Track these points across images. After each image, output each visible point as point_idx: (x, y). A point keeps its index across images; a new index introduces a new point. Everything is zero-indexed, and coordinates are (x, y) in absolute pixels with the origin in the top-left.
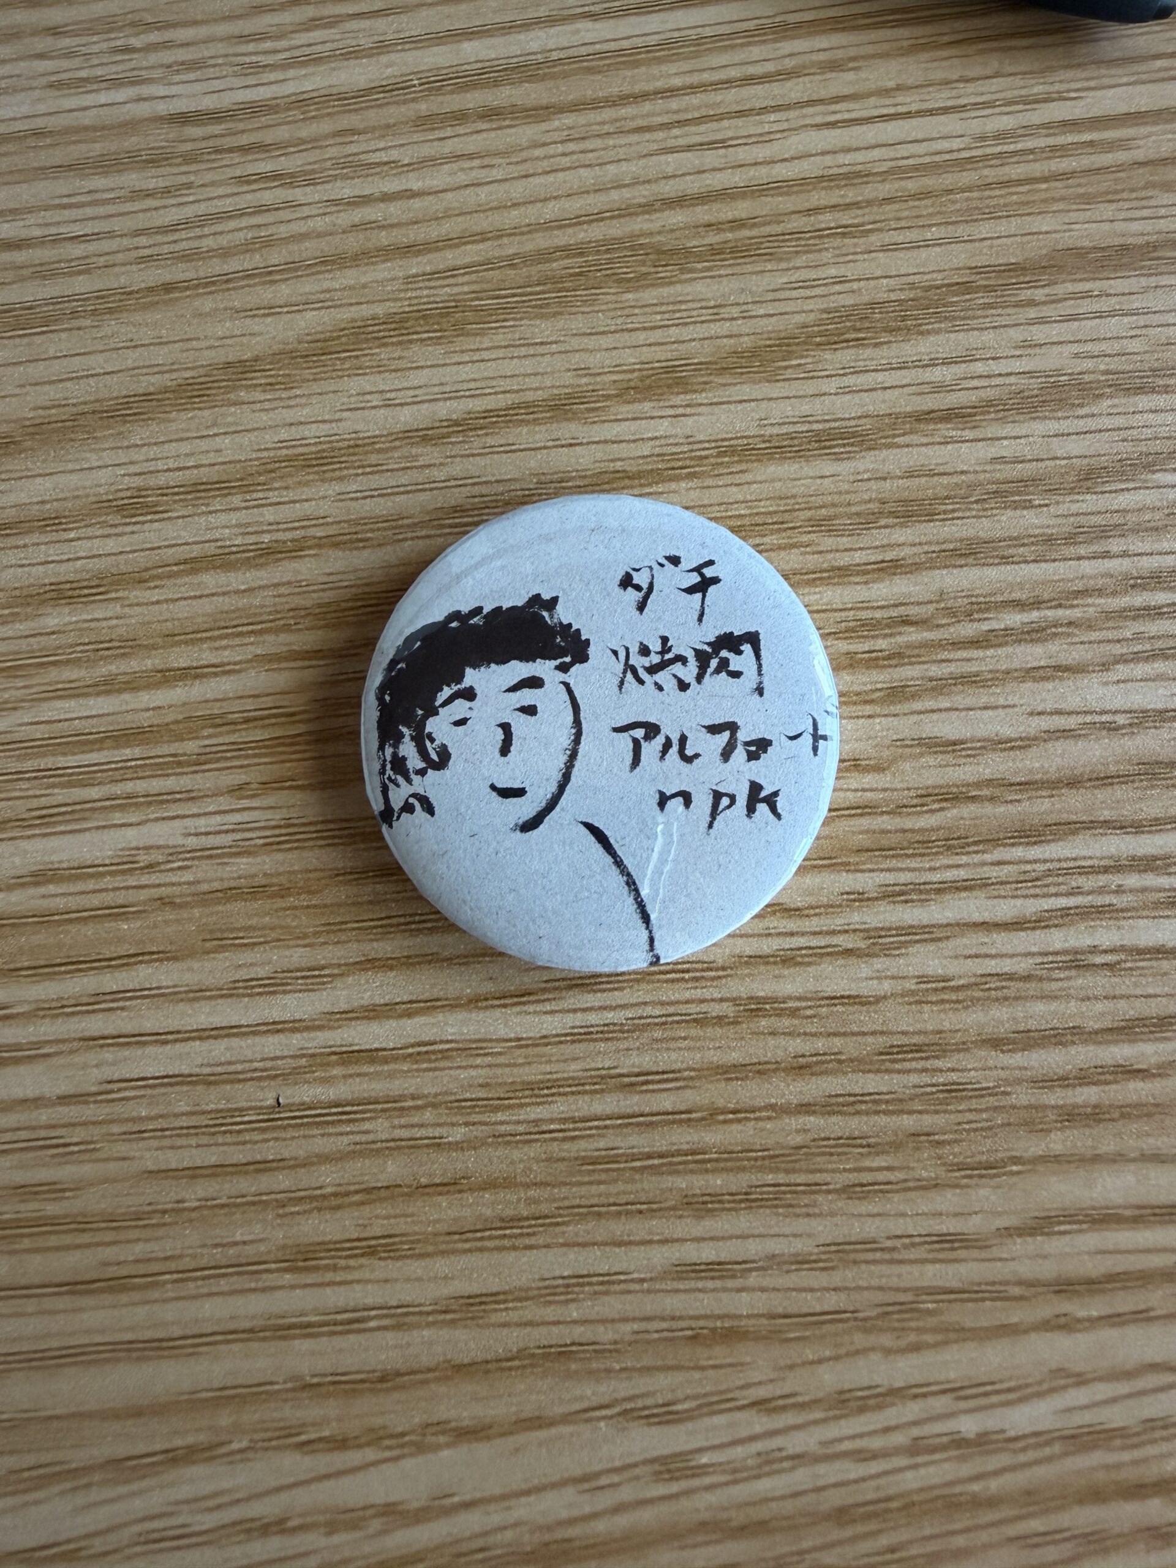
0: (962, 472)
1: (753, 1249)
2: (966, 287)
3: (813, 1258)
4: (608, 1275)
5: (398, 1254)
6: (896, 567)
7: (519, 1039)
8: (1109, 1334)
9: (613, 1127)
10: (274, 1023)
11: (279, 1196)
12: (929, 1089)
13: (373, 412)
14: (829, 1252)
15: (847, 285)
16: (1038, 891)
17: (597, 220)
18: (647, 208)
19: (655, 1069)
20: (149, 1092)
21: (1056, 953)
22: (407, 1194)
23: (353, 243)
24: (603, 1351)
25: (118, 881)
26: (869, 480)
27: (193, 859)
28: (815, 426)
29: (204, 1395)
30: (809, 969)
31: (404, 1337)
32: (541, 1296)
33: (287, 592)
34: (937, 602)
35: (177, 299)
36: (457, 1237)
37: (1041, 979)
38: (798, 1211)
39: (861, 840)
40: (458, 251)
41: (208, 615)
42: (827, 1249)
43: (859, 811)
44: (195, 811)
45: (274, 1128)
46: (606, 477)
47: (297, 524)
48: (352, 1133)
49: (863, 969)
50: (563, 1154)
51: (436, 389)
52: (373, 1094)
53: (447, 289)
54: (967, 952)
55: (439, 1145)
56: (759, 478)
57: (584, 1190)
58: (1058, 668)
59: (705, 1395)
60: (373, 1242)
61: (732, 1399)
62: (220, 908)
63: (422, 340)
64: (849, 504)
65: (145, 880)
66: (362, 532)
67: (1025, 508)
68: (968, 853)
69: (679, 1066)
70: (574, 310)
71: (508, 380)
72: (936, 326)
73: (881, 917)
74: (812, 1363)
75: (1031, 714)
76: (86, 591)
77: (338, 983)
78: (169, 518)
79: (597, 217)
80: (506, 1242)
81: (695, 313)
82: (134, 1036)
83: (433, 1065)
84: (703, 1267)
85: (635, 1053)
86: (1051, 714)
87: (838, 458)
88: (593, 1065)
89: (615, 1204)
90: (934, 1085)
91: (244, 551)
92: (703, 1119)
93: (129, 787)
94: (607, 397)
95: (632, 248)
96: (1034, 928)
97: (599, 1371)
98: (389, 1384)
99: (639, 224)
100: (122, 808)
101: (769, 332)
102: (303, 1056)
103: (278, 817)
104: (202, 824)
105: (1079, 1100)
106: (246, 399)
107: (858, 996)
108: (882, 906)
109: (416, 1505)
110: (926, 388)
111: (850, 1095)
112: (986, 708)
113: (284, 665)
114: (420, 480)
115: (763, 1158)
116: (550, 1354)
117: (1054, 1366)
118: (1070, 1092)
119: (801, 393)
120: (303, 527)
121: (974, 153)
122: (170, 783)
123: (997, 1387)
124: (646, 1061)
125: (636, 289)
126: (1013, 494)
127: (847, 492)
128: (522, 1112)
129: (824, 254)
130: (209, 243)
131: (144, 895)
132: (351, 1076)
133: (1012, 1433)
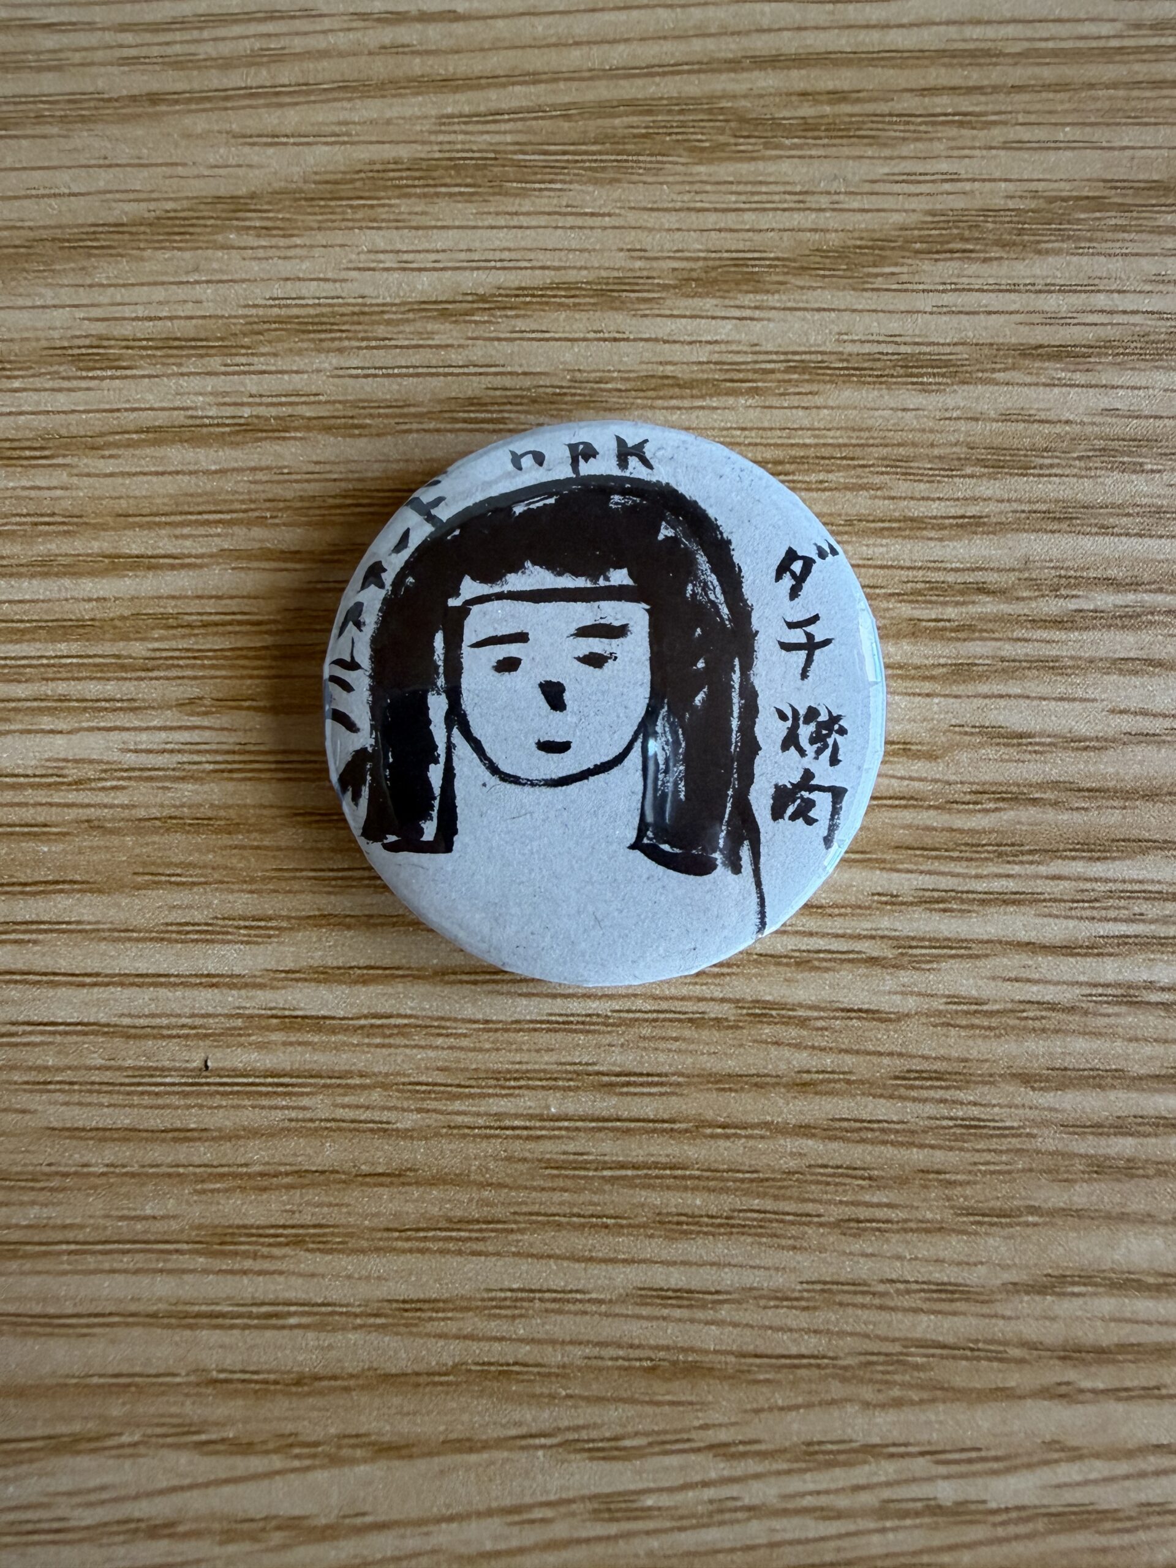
0: (1067, 422)
1: (728, 1278)
2: (1097, 203)
3: (797, 1295)
4: (563, 1292)
5: (329, 1246)
6: (978, 525)
7: (487, 1022)
8: (1116, 1409)
9: (586, 1129)
10: (208, 975)
11: (198, 1170)
12: (945, 1123)
13: (385, 274)
14: (814, 1291)
15: (959, 185)
16: (1095, 913)
17: (673, 73)
18: (734, 65)
19: (638, 1070)
20: (58, 1039)
21: (1107, 985)
22: (344, 1182)
23: (380, 68)
24: (549, 1375)
25: (41, 796)
26: (958, 418)
27: (130, 778)
28: (903, 349)
29: (95, 1380)
30: (826, 975)
31: (327, 1339)
32: (486, 1308)
33: (265, 478)
34: (1020, 571)
35: (165, 114)
36: (396, 1234)
37: (1086, 1013)
38: (783, 1242)
39: (901, 835)
40: (503, 92)
41: (170, 496)
42: (810, 1287)
43: (903, 802)
44: (137, 723)
45: (198, 1094)
46: (653, 383)
47: (283, 399)
48: (287, 1108)
49: (889, 981)
50: (527, 1155)
51: (463, 256)
52: (315, 1067)
53: (487, 137)
54: (1005, 974)
55: (385, 1130)
56: (831, 403)
57: (544, 1196)
58: (1149, 662)
59: (658, 1433)
60: (301, 1231)
61: (688, 1440)
62: (156, 838)
63: (451, 195)
64: (932, 445)
65: (72, 797)
66: (360, 416)
67: (1134, 472)
68: (1022, 863)
69: (666, 1069)
70: (635, 178)
71: (548, 254)
72: (1056, 245)
73: (915, 925)
74: (782, 1409)
75: (1112, 711)
76: (28, 453)
77: (286, 938)
78: (133, 377)
79: (673, 69)
80: (451, 1246)
81: (776, 198)
82: (45, 974)
83: (387, 1041)
84: (670, 1294)
85: (617, 1050)
86: (1135, 713)
87: (924, 388)
88: (569, 1059)
89: (579, 1216)
90: (951, 1119)
91: (218, 425)
92: (686, 1131)
93: (62, 688)
94: (665, 287)
95: (710, 111)
96: (1086, 955)
97: (541, 1395)
98: (306, 1388)
99: (722, 83)
100: (51, 711)
101: (862, 231)
102: (239, 1016)
103: (231, 740)
104: (145, 739)
105: (1112, 1152)
106: (237, 244)
107: (878, 1011)
108: (918, 913)
109: (323, 1521)
110: (1036, 318)
111: (855, 1121)
112: (1061, 699)
113: (255, 564)
114: (434, 362)
115: (752, 1181)
116: (489, 1372)
117: (1048, 1438)
118: (1103, 1141)
119: (891, 308)
120: (291, 404)
121: (1126, 43)
122: (110, 688)
123: (983, 1454)
124: (629, 1060)
125: (711, 161)
126: (1123, 453)
127: (931, 431)
128: (484, 1102)
129: (936, 144)
130: (209, 49)
131: (71, 814)
132: (291, 1044)
133: (993, 1505)
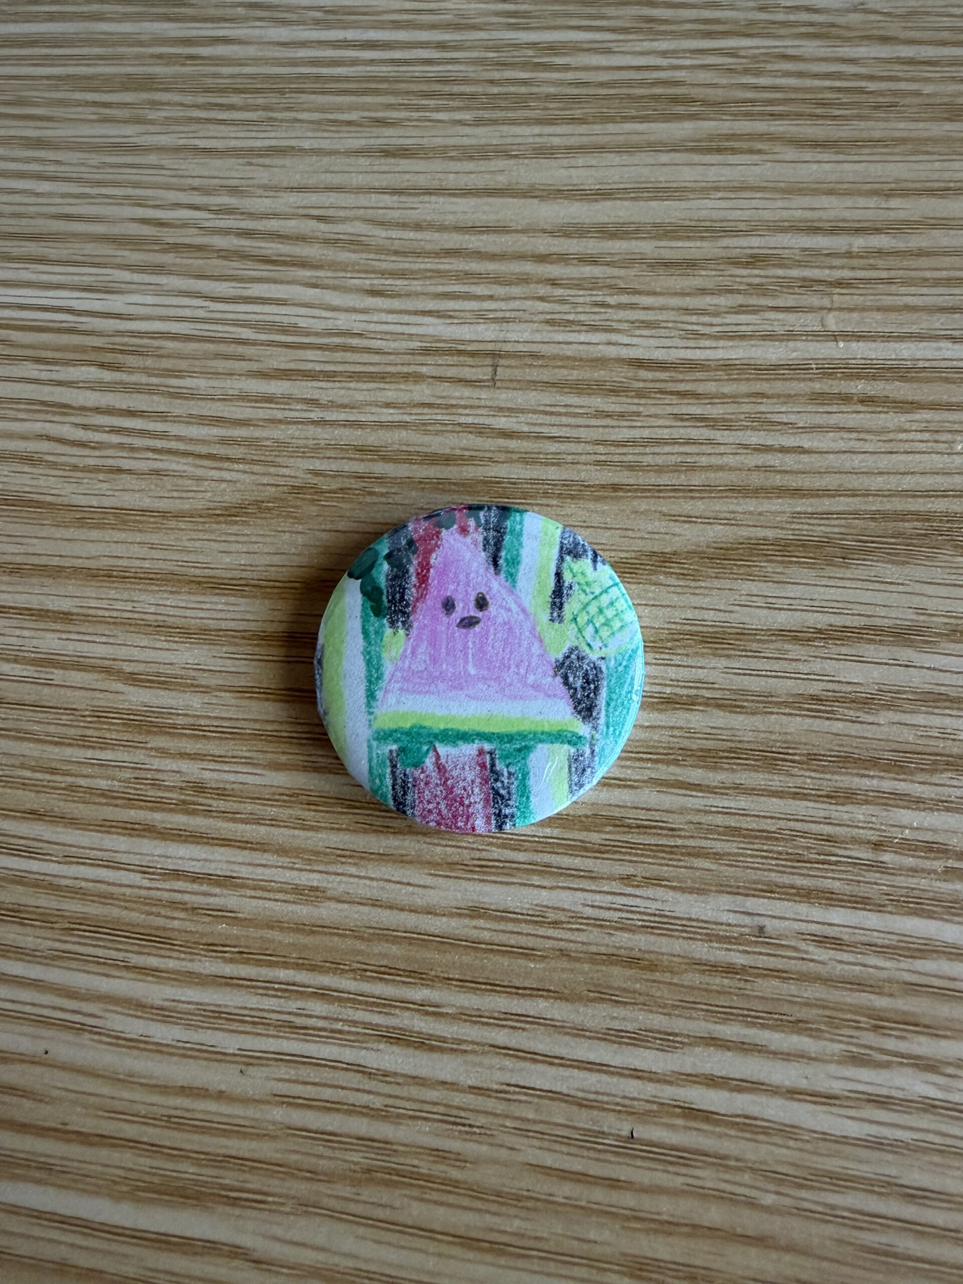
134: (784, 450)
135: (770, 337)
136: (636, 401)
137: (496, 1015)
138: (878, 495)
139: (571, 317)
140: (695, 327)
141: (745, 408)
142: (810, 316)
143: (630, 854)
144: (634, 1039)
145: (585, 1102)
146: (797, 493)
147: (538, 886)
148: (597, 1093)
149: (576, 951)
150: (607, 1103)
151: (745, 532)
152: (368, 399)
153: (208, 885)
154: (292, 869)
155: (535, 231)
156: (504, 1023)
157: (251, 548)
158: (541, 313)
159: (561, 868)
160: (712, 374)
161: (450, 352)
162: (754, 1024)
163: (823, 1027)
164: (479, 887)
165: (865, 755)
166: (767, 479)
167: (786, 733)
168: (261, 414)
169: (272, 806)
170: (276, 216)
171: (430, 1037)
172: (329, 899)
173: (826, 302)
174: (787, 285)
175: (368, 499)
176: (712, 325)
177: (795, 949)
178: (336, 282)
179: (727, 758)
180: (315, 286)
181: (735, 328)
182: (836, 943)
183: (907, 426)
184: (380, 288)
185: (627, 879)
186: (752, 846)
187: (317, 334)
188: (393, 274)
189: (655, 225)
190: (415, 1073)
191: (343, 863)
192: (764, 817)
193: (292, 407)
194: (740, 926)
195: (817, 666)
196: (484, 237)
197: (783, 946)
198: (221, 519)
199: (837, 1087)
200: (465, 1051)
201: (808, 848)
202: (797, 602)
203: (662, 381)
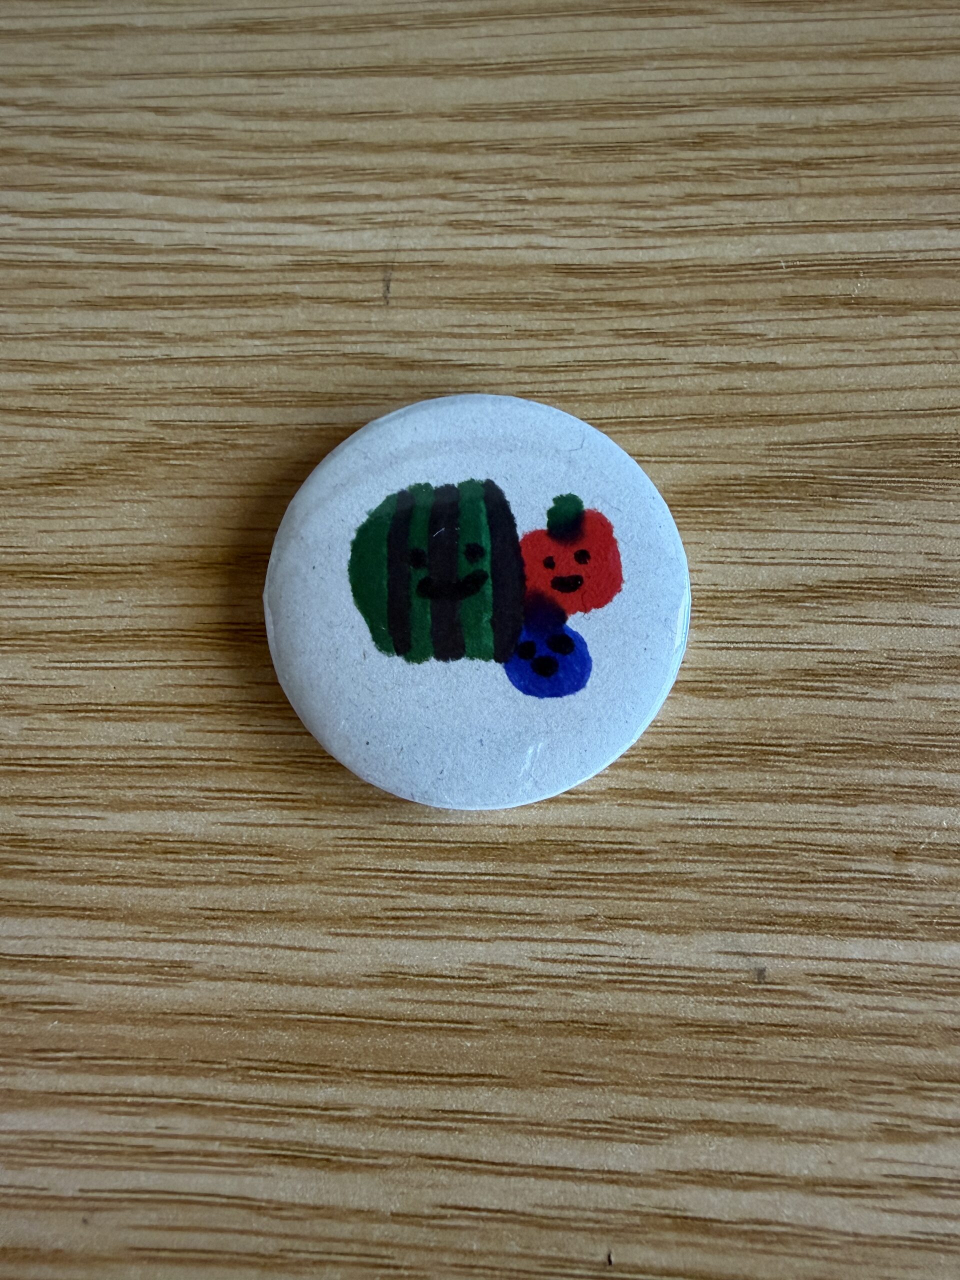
134: (752, 367)
135: (727, 231)
136: (566, 315)
137: (423, 1114)
138: (871, 417)
139: (480, 217)
140: (635, 223)
141: (702, 319)
142: (774, 204)
143: (588, 888)
144: (606, 1130)
145: (545, 1221)
146: (773, 419)
147: (473, 939)
148: (562, 1208)
149: (525, 1021)
150: (575, 1220)
151: (711, 471)
152: (227, 329)
153: (33, 970)
154: (146, 940)
155: (431, 114)
156: (435, 1124)
157: (80, 523)
158: (443, 214)
159: (500, 913)
160: (659, 278)
161: (328, 266)
162: (758, 1098)
163: (847, 1095)
164: (393, 945)
165: (877, 740)
166: (734, 404)
167: (777, 720)
168: (89, 354)
169: (117, 858)
170: (102, 109)
171: (338, 1151)
172: (197, 976)
173: (793, 187)
174: (745, 168)
175: (231, 454)
176: (655, 220)
177: (805, 995)
178: (182, 187)
179: (704, 756)
180: (155, 192)
181: (684, 223)
182: (856, 984)
183: (901, 331)
184: (239, 191)
185: (586, 921)
186: (743, 867)
187: (159, 252)
188: (255, 174)
189: (578, 103)
190: (320, 1203)
191: (213, 928)
192: (755, 828)
193: (130, 344)
194: (733, 970)
195: (809, 632)
196: (367, 125)
197: (788, 993)
198: (41, 489)
199: (869, 1172)
200: (385, 1167)
201: (814, 864)
202: (781, 553)
203: (597, 290)
